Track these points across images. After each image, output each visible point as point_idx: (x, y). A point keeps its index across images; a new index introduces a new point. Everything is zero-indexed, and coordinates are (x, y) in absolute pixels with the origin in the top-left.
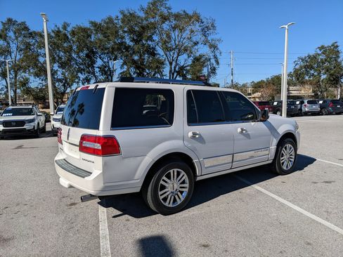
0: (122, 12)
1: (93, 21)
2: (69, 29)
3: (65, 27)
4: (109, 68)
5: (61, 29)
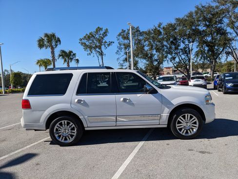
0: (197, 7)
1: (178, 18)
2: (162, 27)
3: (159, 26)
4: (189, 49)
5: (157, 27)
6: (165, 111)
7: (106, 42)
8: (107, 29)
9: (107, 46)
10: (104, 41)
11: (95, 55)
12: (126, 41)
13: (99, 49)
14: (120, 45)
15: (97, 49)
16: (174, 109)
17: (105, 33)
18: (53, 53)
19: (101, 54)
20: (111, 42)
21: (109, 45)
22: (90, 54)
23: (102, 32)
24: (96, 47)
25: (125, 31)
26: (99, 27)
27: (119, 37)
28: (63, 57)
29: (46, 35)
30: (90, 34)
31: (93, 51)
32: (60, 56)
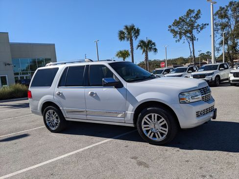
6: (129, 108)
7: (198, 25)
8: (199, 10)
9: (199, 29)
10: (196, 25)
11: (186, 41)
12: (225, 20)
13: (190, 34)
14: (217, 25)
15: (188, 35)
16: (138, 106)
17: (197, 15)
18: (132, 44)
19: (192, 39)
20: (205, 25)
21: (202, 29)
22: (179, 40)
23: (194, 15)
24: (187, 32)
25: (224, 8)
26: (190, 10)
27: (215, 17)
28: (142, 48)
29: (126, 28)
30: (180, 19)
31: (184, 37)
32: (139, 46)
